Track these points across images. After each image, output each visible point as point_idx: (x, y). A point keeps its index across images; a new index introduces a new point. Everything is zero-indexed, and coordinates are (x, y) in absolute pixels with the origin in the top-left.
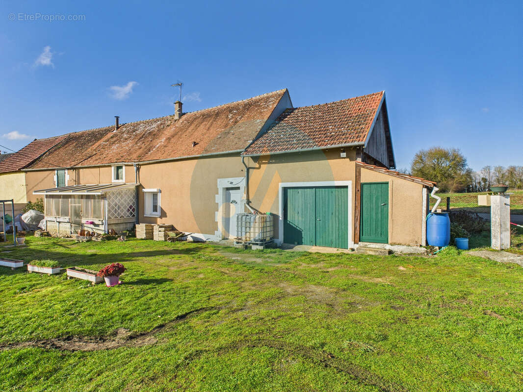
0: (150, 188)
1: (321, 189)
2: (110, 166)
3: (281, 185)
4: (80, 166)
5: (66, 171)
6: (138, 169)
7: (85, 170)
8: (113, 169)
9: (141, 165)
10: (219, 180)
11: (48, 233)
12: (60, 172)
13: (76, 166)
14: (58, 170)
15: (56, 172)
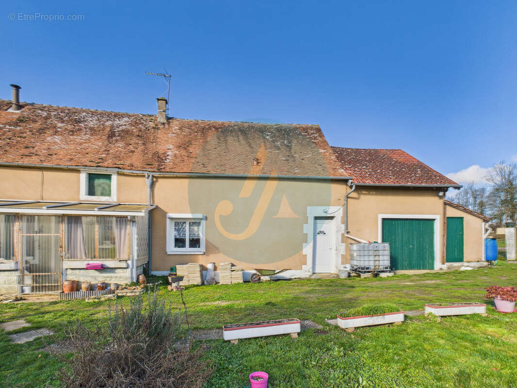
0: (180, 213)
1: (414, 221)
2: (78, 171)
3: (381, 216)
6: (152, 185)
8: (83, 177)
9: (157, 178)
10: (309, 208)
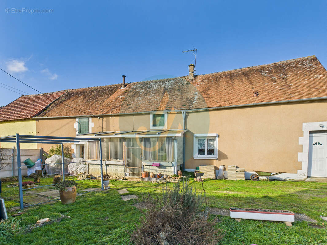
0: (202, 133)
2: (149, 114)
4: (110, 114)
5: (90, 119)
7: (114, 117)
8: (151, 117)
9: (188, 113)
10: (304, 124)
11: (91, 176)
12: (82, 120)
13: (107, 114)
14: (79, 118)
15: (77, 120)
